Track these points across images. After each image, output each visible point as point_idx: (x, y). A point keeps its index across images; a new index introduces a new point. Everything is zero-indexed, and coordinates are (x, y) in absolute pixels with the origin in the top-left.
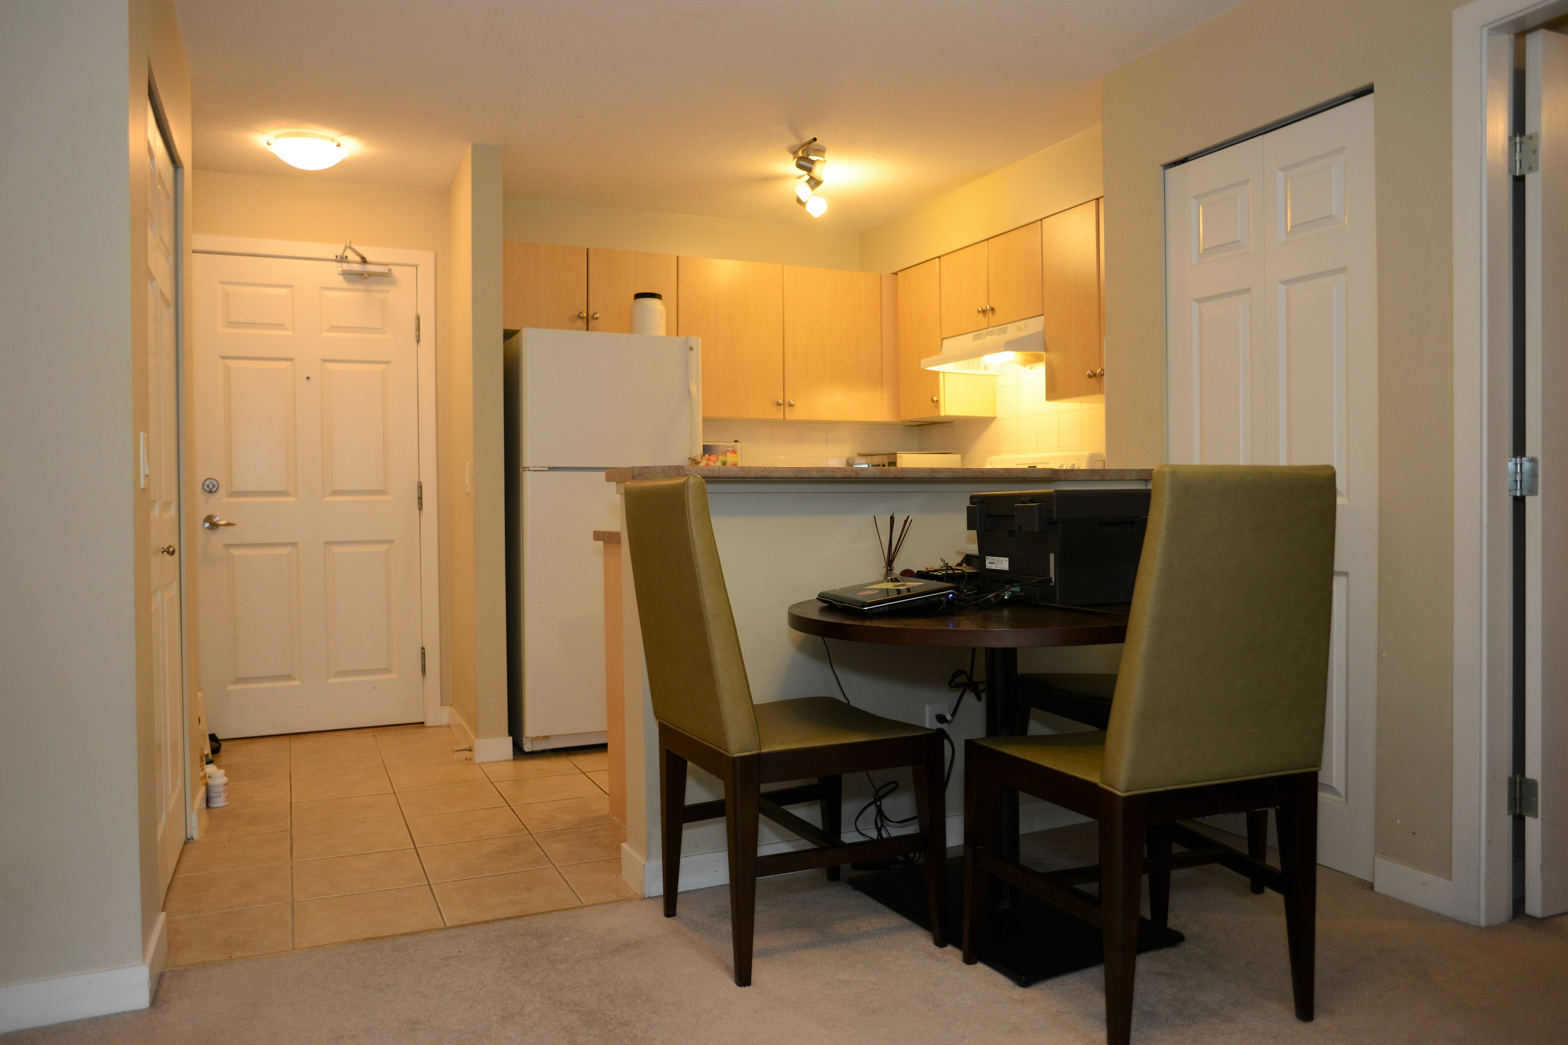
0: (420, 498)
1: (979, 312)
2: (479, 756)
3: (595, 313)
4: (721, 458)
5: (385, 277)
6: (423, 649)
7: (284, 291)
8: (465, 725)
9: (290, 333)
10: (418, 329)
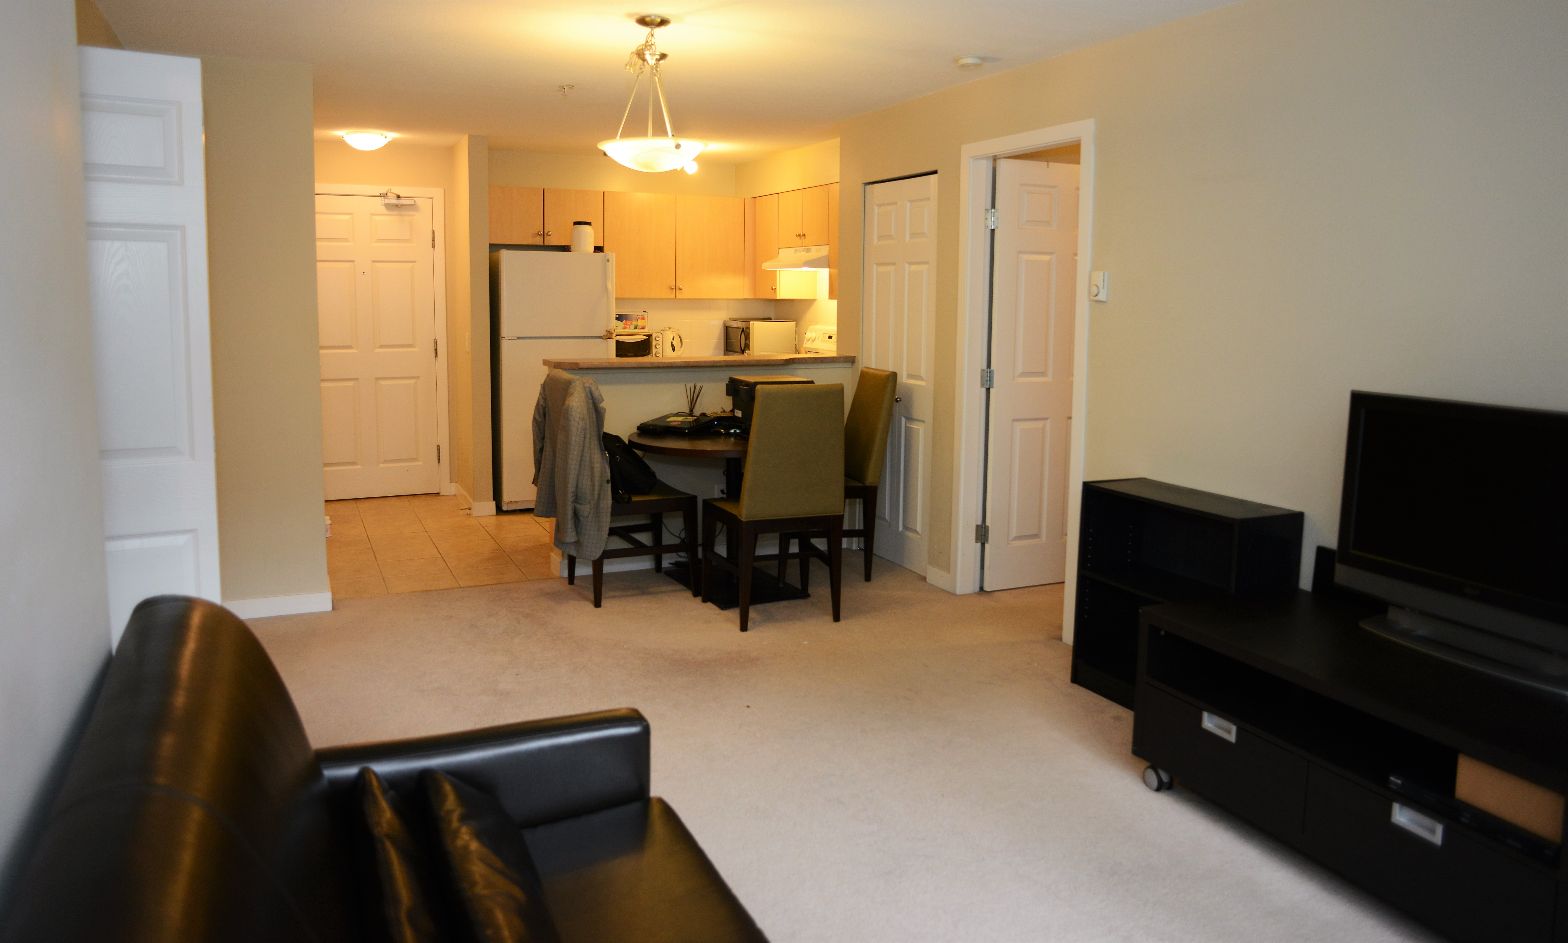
0: (436, 350)
1: (797, 236)
2: (475, 512)
3: (549, 232)
4: (634, 323)
5: (413, 207)
6: (438, 446)
7: (347, 217)
8: (466, 494)
9: (351, 244)
10: (434, 240)
